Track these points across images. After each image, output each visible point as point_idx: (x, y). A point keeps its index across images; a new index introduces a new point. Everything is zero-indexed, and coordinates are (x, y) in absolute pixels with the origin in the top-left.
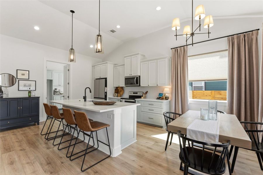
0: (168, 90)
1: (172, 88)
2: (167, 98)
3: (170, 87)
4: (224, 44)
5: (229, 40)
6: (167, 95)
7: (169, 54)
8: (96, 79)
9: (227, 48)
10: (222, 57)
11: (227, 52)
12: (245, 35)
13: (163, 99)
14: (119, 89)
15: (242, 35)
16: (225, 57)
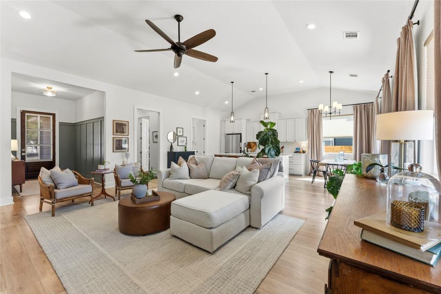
0: (304, 145)
1: (309, 143)
2: (304, 152)
3: (307, 142)
4: (351, 110)
5: (354, 107)
6: (304, 149)
7: (305, 114)
8: (227, 134)
9: (353, 113)
10: (348, 120)
11: (353, 116)
12: (365, 106)
13: (301, 153)
14: (251, 144)
15: (363, 105)
16: (352, 120)
